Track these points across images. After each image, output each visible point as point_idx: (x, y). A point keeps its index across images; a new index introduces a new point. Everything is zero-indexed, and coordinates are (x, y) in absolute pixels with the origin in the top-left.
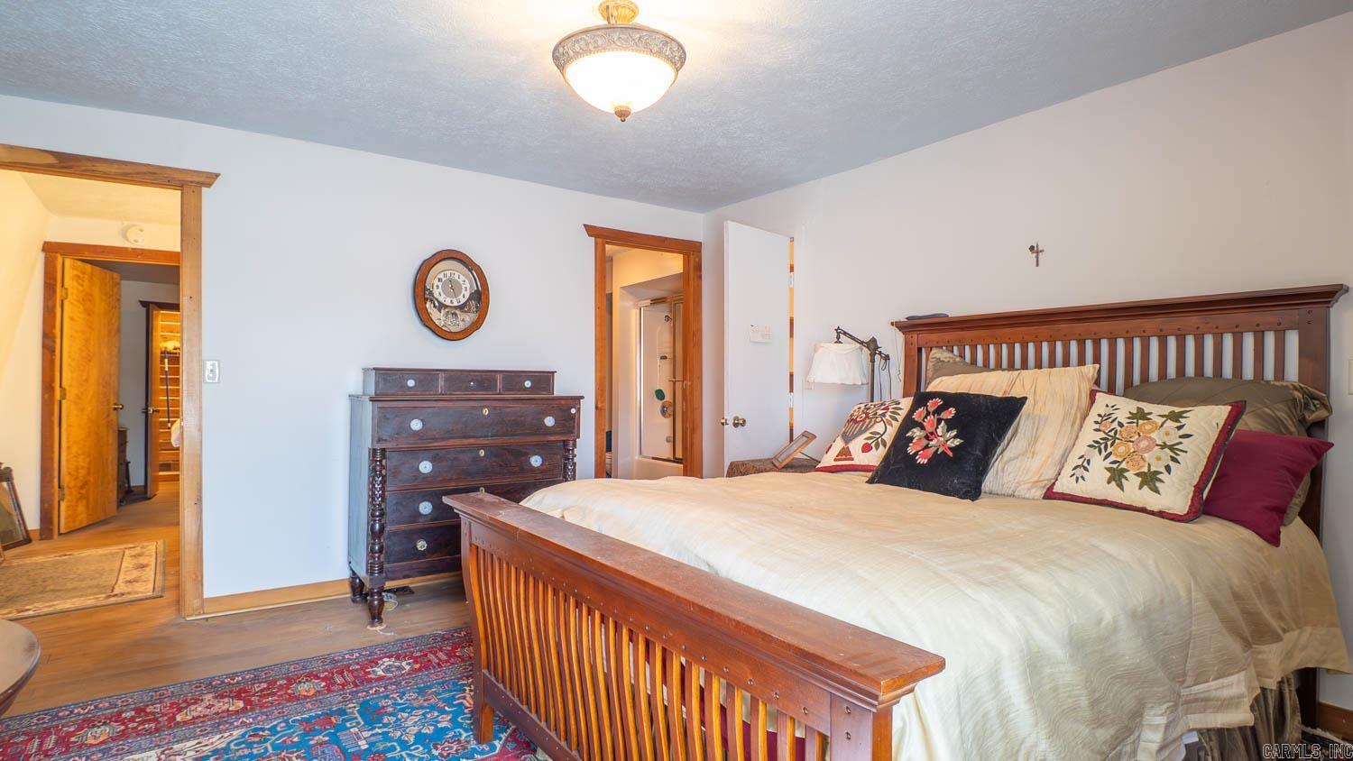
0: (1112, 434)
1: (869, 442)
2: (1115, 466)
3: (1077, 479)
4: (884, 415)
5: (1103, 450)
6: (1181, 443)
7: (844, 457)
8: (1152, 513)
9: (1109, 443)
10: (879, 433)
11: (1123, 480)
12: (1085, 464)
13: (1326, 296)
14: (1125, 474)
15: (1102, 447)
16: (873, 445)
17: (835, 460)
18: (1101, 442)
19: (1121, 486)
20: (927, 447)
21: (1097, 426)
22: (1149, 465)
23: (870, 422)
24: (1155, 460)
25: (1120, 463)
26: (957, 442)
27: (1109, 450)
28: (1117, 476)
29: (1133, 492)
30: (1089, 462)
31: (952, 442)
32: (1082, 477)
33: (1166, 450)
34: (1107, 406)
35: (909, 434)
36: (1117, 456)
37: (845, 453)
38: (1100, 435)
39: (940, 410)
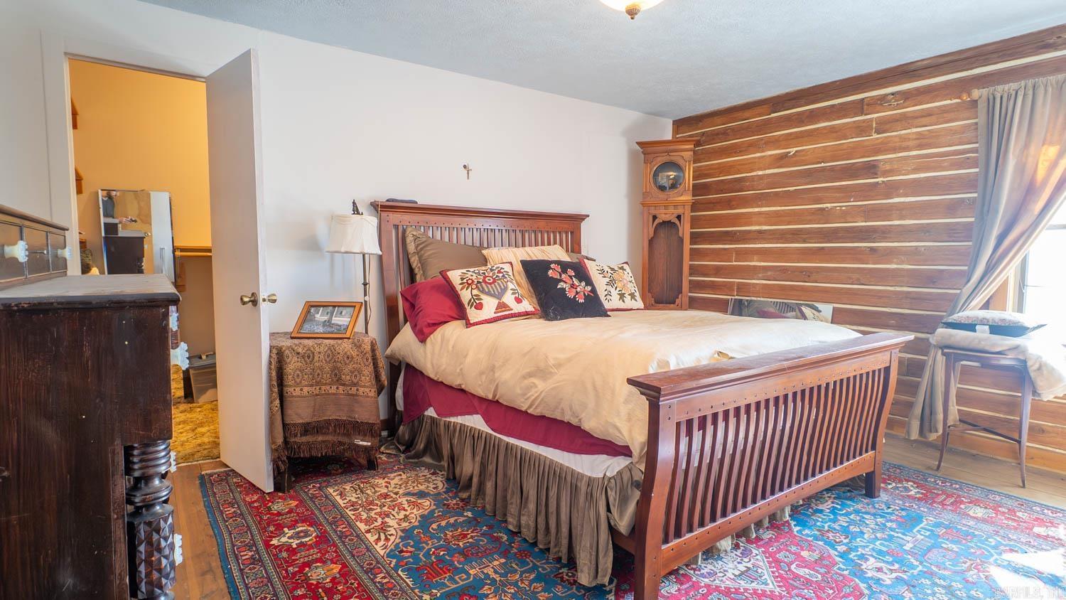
0: (612, 278)
1: (517, 296)
3: (609, 300)
5: (613, 287)
6: (632, 280)
7: (503, 309)
8: (635, 310)
10: (516, 290)
11: (624, 298)
12: (609, 293)
14: (624, 295)
17: (495, 313)
19: (624, 301)
20: (577, 293)
24: (631, 288)
25: (622, 290)
26: (589, 288)
28: (622, 296)
29: (629, 303)
31: (586, 288)
34: (597, 265)
35: (559, 286)
36: (619, 288)
37: (502, 306)
38: (608, 280)
39: (564, 271)
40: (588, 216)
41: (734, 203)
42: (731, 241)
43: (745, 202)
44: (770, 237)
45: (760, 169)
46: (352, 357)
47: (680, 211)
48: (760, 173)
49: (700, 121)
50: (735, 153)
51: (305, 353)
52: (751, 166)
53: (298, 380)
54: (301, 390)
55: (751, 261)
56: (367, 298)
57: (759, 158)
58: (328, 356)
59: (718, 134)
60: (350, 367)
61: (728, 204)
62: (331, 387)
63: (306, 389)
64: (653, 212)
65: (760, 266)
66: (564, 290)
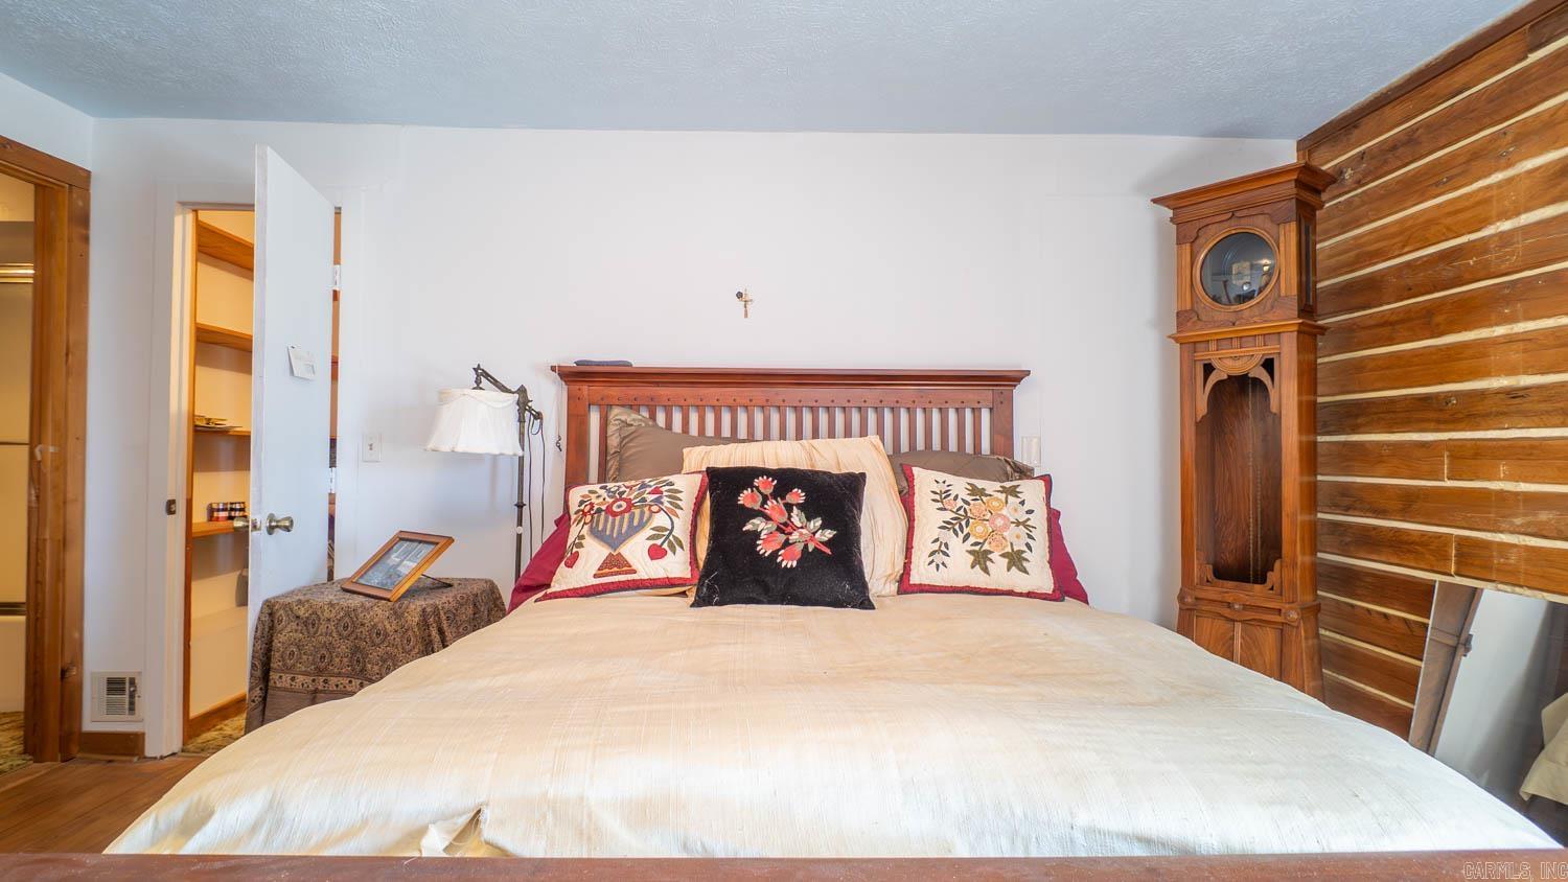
0: (961, 512)
1: (659, 542)
2: (977, 548)
3: (938, 566)
4: (658, 501)
5: (960, 532)
6: (1029, 519)
7: (616, 569)
8: (1021, 595)
9: (963, 523)
10: (666, 529)
11: (988, 563)
12: (943, 548)
13: (1011, 379)
14: (989, 556)
15: (957, 527)
16: (665, 546)
17: (595, 576)
18: (954, 522)
19: (986, 570)
20: (786, 544)
21: (940, 505)
22: (1012, 544)
23: (642, 513)
24: (1015, 538)
25: (983, 544)
26: (828, 534)
27: (966, 531)
28: (981, 558)
29: (1000, 574)
30: (946, 545)
31: (823, 535)
32: (943, 564)
33: (1021, 527)
34: (937, 482)
35: (748, 527)
36: (977, 537)
37: (615, 563)
38: (948, 516)
39: (780, 492)
40: (1028, 373)
41: (1439, 319)
42: (1438, 421)
43: (1468, 312)
44: (1543, 406)
45: (1505, 215)
46: (386, 635)
47: (1269, 350)
48: (1506, 226)
49: (1355, 127)
50: (1437, 184)
51: (307, 618)
52: (1479, 211)
53: (290, 663)
54: (293, 679)
55: (1489, 479)
56: (523, 530)
57: (1499, 185)
58: (346, 627)
59: (1394, 148)
60: (381, 651)
61: (1427, 321)
62: (350, 682)
63: (300, 678)
64: (1203, 356)
65: (1517, 494)
66: (756, 535)
